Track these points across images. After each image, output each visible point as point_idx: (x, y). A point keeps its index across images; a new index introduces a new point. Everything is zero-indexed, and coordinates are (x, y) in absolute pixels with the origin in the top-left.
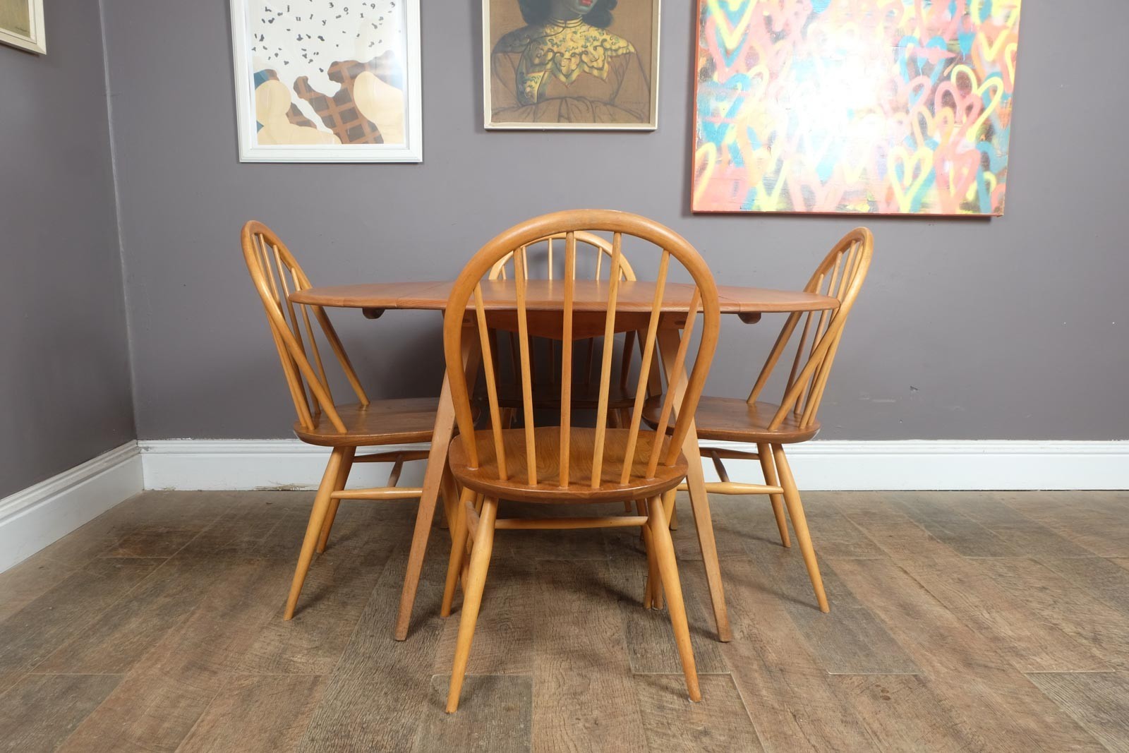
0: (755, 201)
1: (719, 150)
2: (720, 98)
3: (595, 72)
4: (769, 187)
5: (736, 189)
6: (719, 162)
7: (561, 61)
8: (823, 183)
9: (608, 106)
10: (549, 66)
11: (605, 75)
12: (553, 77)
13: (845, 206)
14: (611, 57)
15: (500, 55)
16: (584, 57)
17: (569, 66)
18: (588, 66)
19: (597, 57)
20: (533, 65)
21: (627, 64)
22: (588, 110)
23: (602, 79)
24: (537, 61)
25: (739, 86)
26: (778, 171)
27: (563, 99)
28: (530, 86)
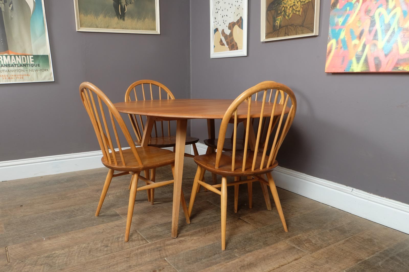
0: (351, 67)
1: (337, 42)
2: (339, 17)
3: (297, 13)
4: (358, 59)
5: (343, 61)
6: (336, 48)
7: (286, 10)
8: (386, 55)
9: (301, 27)
10: (283, 13)
11: (301, 13)
12: (284, 17)
13: (398, 68)
14: (303, 5)
15: (269, 12)
16: (294, 7)
17: (289, 12)
18: (295, 11)
19: (298, 6)
20: (278, 14)
21: (308, 7)
22: (294, 30)
23: (300, 15)
24: (279, 12)
25: (348, 8)
26: (363, 50)
27: (286, 26)
28: (277, 23)
